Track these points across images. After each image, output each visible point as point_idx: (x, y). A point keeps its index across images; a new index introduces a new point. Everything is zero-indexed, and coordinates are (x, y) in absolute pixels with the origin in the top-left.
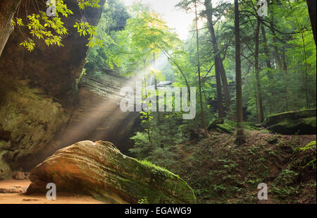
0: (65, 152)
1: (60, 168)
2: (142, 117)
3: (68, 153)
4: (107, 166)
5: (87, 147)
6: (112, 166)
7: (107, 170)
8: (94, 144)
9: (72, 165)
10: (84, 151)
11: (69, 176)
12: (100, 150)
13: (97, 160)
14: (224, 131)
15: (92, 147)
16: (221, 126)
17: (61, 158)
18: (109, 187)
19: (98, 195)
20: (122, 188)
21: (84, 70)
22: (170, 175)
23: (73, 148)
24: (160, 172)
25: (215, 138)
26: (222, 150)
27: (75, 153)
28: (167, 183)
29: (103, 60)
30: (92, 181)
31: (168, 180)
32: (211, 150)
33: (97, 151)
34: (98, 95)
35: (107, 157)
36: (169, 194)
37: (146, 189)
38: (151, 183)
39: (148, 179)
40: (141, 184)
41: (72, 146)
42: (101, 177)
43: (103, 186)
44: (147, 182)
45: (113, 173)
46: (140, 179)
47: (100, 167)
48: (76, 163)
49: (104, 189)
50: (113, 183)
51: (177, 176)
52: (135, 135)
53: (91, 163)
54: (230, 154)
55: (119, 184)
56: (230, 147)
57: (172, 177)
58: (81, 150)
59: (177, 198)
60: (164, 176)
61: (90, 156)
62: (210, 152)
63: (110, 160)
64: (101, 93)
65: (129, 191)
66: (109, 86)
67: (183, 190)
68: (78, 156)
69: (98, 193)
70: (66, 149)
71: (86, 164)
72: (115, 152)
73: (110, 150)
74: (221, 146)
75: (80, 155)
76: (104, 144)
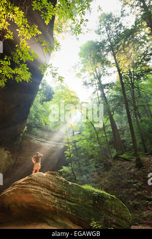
0: (20, 184)
1: (17, 198)
2: (66, 155)
3: (23, 184)
4: (57, 193)
5: (39, 178)
6: (61, 192)
7: (58, 197)
8: (44, 175)
9: (28, 194)
10: (37, 181)
11: (24, 205)
12: (50, 179)
13: (48, 188)
14: (125, 159)
15: (43, 177)
16: (122, 156)
17: (17, 189)
18: (61, 213)
19: (52, 221)
20: (72, 212)
21: (26, 127)
22: (108, 196)
23: (28, 180)
24: (100, 194)
25: (120, 165)
26: (128, 173)
27: (29, 184)
28: (107, 203)
29: (37, 120)
30: (46, 208)
31: (107, 201)
32: (119, 174)
33: (48, 180)
34: (34, 143)
35: (56, 185)
36: (110, 213)
37: (91, 211)
38: (94, 204)
39: (91, 202)
40: (87, 207)
41: (27, 178)
42: (53, 203)
43: (56, 211)
44: (90, 204)
45: (62, 198)
46: (85, 202)
47: (52, 194)
48: (31, 193)
49: (57, 215)
50: (63, 208)
51: (113, 196)
52: (62, 168)
53: (44, 191)
54: (134, 175)
55: (69, 209)
56: (133, 170)
57: (109, 197)
58: (34, 181)
59: (117, 216)
60: (104, 197)
61: (42, 185)
62: (119, 176)
63: (59, 187)
64: (36, 142)
65: (77, 215)
66: (41, 137)
67: (120, 208)
68: (32, 186)
69: (52, 219)
70: (21, 181)
71: (39, 192)
72: (62, 180)
73: (58, 179)
74: (126, 170)
75: (34, 185)
76: (52, 174)
